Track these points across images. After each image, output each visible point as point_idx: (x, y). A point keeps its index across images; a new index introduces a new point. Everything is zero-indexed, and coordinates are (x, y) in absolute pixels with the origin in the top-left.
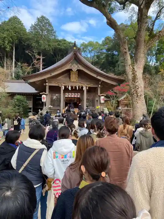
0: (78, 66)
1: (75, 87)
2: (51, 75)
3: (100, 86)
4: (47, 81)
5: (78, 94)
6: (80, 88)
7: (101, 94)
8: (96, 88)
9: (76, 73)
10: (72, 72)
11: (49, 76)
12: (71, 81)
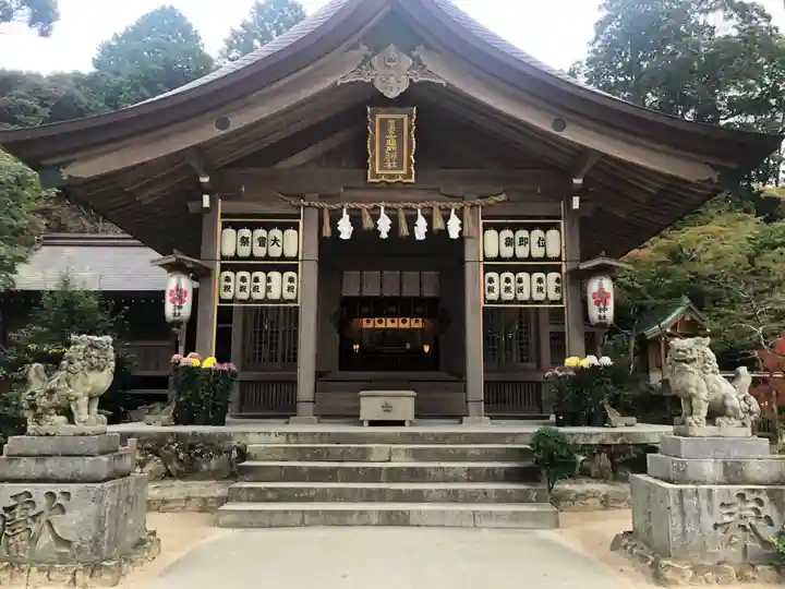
0: (417, 62)
2: (223, 124)
3: (576, 203)
4: (205, 180)
5: (426, 274)
7: (585, 257)
9: (407, 118)
10: (378, 117)
11: (212, 132)
12: (375, 175)
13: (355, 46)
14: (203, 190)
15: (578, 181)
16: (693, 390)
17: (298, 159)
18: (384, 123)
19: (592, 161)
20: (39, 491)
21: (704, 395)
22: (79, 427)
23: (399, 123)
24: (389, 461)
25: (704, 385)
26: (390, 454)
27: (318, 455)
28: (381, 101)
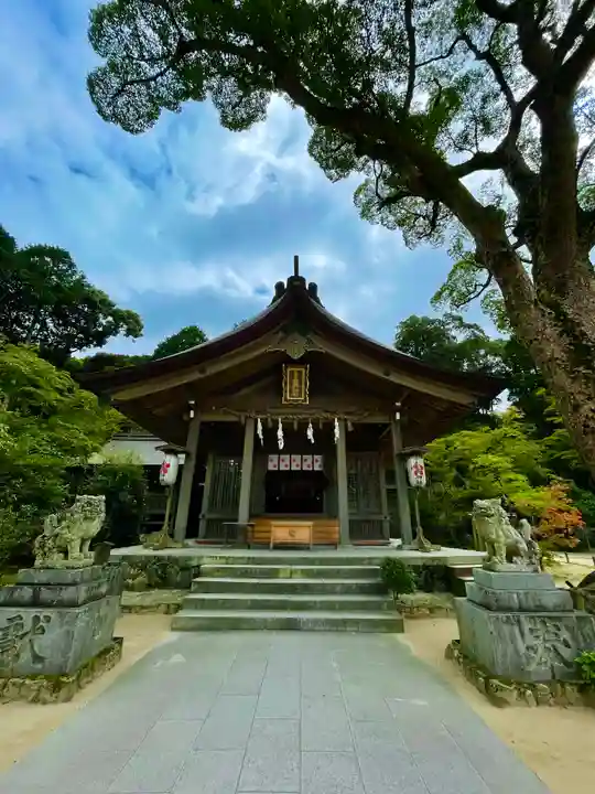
0: (309, 340)
1: (299, 424)
2: (203, 371)
3: (398, 416)
4: (192, 402)
5: (316, 457)
6: (321, 426)
7: (405, 445)
8: (386, 426)
9: (304, 371)
10: (289, 370)
11: (196, 376)
12: (286, 400)
13: (277, 333)
14: (190, 408)
15: (398, 404)
16: (494, 537)
17: (245, 391)
18: (292, 372)
19: (406, 394)
20: (28, 615)
21: (502, 539)
22: (70, 562)
23: (300, 372)
24: (291, 577)
25: (501, 533)
26: (291, 573)
27: (245, 573)
28: (291, 362)
